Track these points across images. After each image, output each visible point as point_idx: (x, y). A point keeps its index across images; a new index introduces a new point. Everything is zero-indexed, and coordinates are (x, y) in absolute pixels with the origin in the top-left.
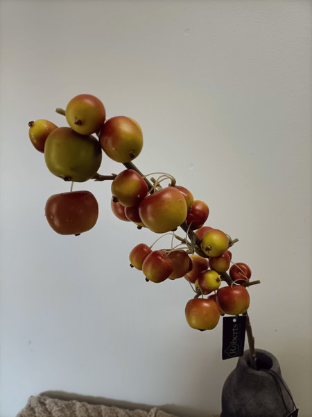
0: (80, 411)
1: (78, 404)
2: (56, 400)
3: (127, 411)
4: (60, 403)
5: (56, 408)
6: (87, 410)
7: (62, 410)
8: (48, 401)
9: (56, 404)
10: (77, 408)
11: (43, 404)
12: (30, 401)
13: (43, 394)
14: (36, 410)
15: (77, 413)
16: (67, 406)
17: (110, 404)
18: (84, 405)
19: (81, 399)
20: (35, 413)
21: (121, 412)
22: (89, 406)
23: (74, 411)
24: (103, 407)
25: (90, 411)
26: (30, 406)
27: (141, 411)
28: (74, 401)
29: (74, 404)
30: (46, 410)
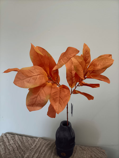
0: (17, 138)
1: (16, 136)
2: (10, 134)
3: (31, 138)
4: (11, 135)
5: (10, 137)
6: (19, 137)
7: (11, 137)
8: (8, 135)
9: (10, 135)
10: (16, 137)
11: (6, 135)
12: (2, 134)
13: (6, 133)
14: (4, 137)
15: (16, 138)
16: (13, 136)
17: (26, 136)
18: (18, 136)
19: (17, 135)
20: (3, 138)
21: (29, 138)
22: (20, 136)
23: (15, 138)
24: (24, 137)
25: (20, 138)
26: (2, 136)
27: (35, 138)
28: (15, 135)
29: (15, 136)
30: (7, 137)
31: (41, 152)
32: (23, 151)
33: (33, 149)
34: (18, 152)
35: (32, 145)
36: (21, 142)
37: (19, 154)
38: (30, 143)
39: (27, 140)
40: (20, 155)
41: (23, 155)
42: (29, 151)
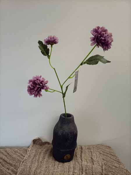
31: (40, 160)
32: (11, 165)
33: (27, 160)
34: (4, 168)
35: (24, 157)
36: (6, 156)
37: (7, 170)
38: (19, 154)
39: (14, 152)
40: (10, 171)
41: (15, 170)
42: (22, 163)
